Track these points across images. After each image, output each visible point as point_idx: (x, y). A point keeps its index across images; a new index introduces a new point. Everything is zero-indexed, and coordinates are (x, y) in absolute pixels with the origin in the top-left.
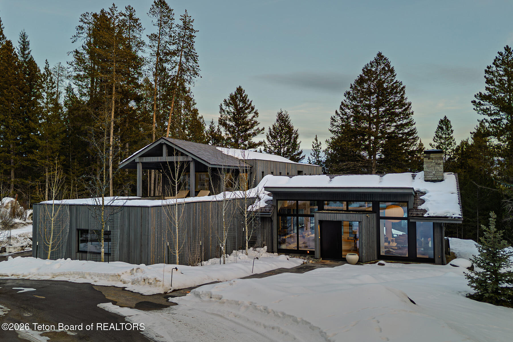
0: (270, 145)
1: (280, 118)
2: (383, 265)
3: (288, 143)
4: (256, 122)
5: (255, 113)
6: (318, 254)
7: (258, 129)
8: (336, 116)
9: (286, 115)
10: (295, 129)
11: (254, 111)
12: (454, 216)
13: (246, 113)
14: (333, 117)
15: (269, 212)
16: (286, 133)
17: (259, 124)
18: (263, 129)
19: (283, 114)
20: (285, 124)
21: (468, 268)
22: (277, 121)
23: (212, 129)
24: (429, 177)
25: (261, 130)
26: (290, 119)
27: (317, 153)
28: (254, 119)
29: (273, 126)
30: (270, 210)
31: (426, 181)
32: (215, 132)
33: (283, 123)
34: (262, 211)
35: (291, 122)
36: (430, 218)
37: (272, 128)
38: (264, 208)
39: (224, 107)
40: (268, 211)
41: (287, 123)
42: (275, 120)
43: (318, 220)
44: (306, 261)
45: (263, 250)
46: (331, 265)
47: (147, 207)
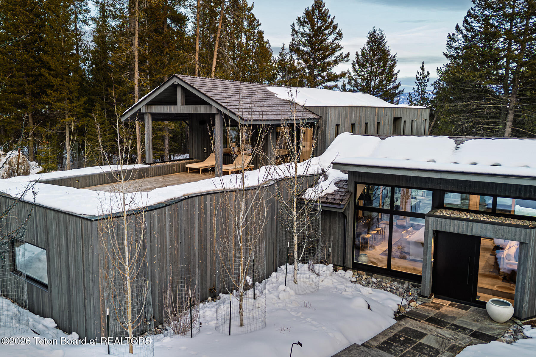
0: (357, 77)
1: (371, 39)
3: (381, 74)
4: (338, 46)
5: (337, 33)
6: (427, 282)
7: (341, 55)
8: (456, 34)
9: (380, 36)
10: (392, 53)
11: (337, 31)
13: (326, 34)
14: (451, 35)
15: (340, 204)
16: (380, 59)
17: (342, 48)
18: (348, 55)
19: (376, 34)
20: (378, 47)
22: (368, 43)
23: (282, 57)
25: (345, 57)
26: (386, 41)
27: (423, 87)
28: (336, 42)
29: (362, 50)
30: (342, 200)
32: (286, 60)
33: (375, 46)
34: (329, 201)
35: (387, 44)
37: (360, 54)
38: (332, 194)
39: (297, 27)
40: (338, 202)
41: (381, 46)
42: (365, 43)
43: (431, 229)
44: (405, 302)
45: (326, 270)
46: (454, 318)
47: (90, 220)
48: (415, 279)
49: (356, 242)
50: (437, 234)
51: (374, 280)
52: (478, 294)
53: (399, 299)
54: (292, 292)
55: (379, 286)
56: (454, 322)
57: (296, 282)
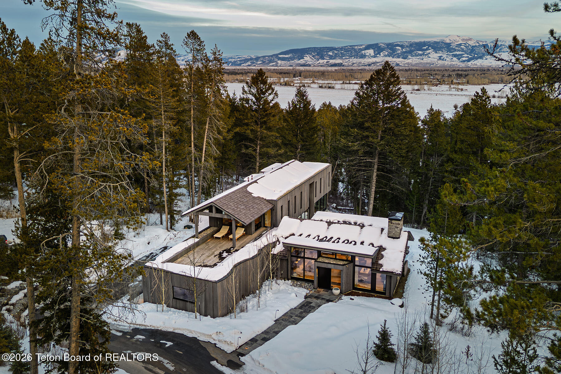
1: (298, 93)
2: (353, 299)
5: (275, 94)
6: (316, 283)
10: (312, 103)
11: (274, 92)
12: (397, 272)
20: (303, 98)
21: (400, 306)
22: (296, 96)
24: (391, 235)
26: (308, 94)
28: (274, 100)
29: (292, 100)
31: (389, 237)
34: (281, 254)
35: (309, 96)
36: (383, 272)
37: (291, 103)
38: (282, 251)
39: (246, 89)
41: (305, 98)
42: (294, 95)
43: (316, 265)
44: (308, 291)
45: (281, 282)
46: (323, 295)
47: (216, 282)
48: (312, 281)
49: (292, 266)
50: (318, 267)
51: (299, 283)
52: (332, 285)
53: (306, 290)
54: (271, 293)
55: (301, 286)
56: (323, 297)
57: (271, 289)
